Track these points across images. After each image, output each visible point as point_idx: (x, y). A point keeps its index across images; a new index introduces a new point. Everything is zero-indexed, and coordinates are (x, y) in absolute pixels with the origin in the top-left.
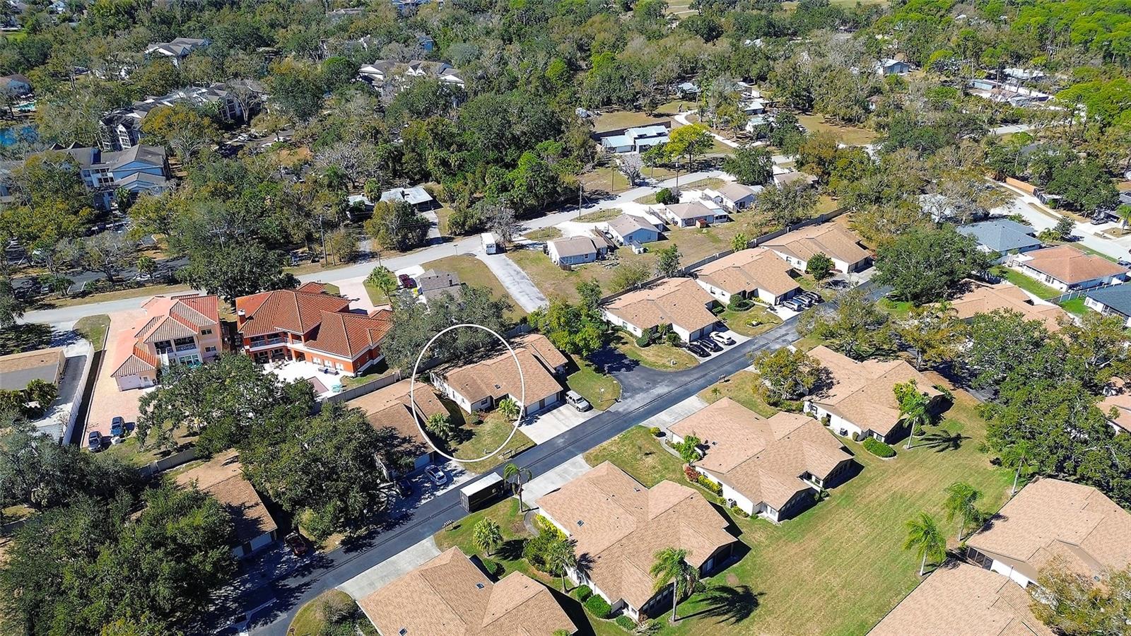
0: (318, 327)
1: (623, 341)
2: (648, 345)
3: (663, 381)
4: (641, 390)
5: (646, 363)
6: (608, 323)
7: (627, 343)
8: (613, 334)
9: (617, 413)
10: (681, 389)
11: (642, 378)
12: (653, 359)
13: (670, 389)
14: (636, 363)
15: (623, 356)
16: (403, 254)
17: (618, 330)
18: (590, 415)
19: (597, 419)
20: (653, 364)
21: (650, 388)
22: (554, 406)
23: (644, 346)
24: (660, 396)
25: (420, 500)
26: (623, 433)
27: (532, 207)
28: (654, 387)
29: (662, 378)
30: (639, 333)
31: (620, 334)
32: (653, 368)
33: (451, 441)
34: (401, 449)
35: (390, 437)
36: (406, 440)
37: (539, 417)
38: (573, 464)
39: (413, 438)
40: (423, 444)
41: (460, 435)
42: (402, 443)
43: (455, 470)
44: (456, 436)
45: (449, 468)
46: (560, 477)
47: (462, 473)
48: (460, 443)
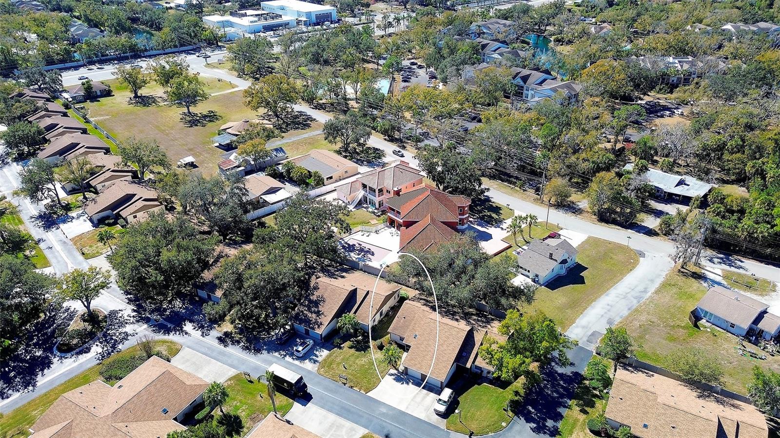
1: (588, 409)
7: (586, 413)
8: (594, 396)
14: (555, 433)
15: (558, 418)
18: (435, 420)
22: (431, 388)
25: (276, 351)
33: (351, 341)
34: (309, 315)
35: (316, 303)
36: (318, 313)
37: (410, 384)
38: (352, 429)
39: (323, 316)
40: (321, 324)
41: (360, 344)
42: (315, 313)
43: (317, 357)
44: (358, 341)
45: (317, 353)
46: (330, 426)
47: (315, 362)
48: (351, 348)
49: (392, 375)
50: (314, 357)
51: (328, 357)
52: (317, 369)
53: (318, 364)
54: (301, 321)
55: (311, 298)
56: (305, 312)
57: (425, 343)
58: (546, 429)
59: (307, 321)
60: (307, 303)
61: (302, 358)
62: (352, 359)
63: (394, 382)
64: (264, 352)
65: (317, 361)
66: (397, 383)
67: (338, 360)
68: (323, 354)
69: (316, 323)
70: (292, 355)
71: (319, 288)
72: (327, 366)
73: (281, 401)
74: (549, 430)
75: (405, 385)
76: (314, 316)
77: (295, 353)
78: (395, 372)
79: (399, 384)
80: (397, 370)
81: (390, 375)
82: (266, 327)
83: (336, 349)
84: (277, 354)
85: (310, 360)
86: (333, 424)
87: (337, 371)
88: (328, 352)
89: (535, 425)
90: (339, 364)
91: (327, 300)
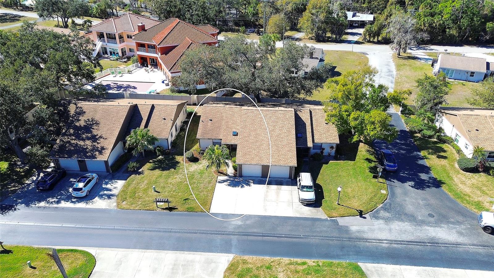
0: (174, 47)
1: (442, 154)
2: (474, 170)
3: (459, 223)
4: (411, 218)
5: (451, 190)
6: (440, 130)
7: (445, 158)
8: (435, 143)
9: (345, 230)
10: (481, 250)
11: (428, 205)
12: (467, 190)
13: (461, 240)
14: (437, 184)
15: (426, 169)
16: (317, 43)
17: (444, 142)
18: (308, 212)
19: (309, 223)
20: (461, 196)
21: (428, 224)
22: (279, 182)
23: (468, 170)
24: (434, 242)
25: (40, 201)
26: (321, 262)
27: (452, 36)
28: (437, 224)
29: (460, 219)
30: (469, 153)
31: (445, 146)
32: (459, 201)
33: (150, 163)
34: (81, 143)
35: (88, 128)
36: (94, 139)
37: (252, 184)
38: (209, 262)
39: (102, 140)
40: (103, 148)
41: (163, 163)
42: (88, 139)
43: (110, 190)
44: (160, 161)
45: (109, 186)
46: (173, 269)
47: (109, 197)
48: (154, 169)
49: (224, 181)
50: (105, 192)
51: (125, 187)
52: (115, 204)
53: (115, 198)
54: (70, 154)
55: (77, 124)
56: (73, 142)
57: (253, 134)
58: (426, 183)
59: (81, 151)
60: (72, 131)
61: (88, 198)
62: (162, 180)
63: (230, 188)
64: (19, 207)
65: (112, 195)
66: (234, 188)
67: (143, 186)
68: (118, 186)
69: (94, 149)
70: (69, 198)
71: (85, 112)
72: (130, 197)
73: (72, 263)
74: (429, 182)
75: (246, 187)
76: (88, 143)
77: (74, 194)
78: (226, 178)
79: (238, 189)
80: (226, 175)
81: (219, 182)
82: (15, 177)
83: (133, 176)
84: (43, 204)
85: (101, 197)
86: (175, 265)
87: (147, 199)
88: (124, 181)
89: (413, 183)
90: (146, 190)
91: (102, 122)
